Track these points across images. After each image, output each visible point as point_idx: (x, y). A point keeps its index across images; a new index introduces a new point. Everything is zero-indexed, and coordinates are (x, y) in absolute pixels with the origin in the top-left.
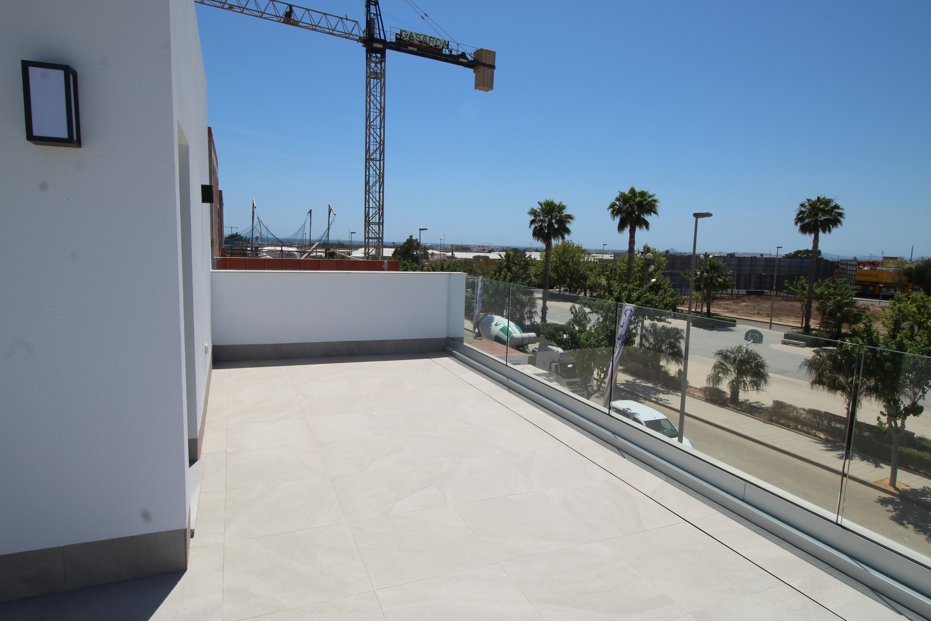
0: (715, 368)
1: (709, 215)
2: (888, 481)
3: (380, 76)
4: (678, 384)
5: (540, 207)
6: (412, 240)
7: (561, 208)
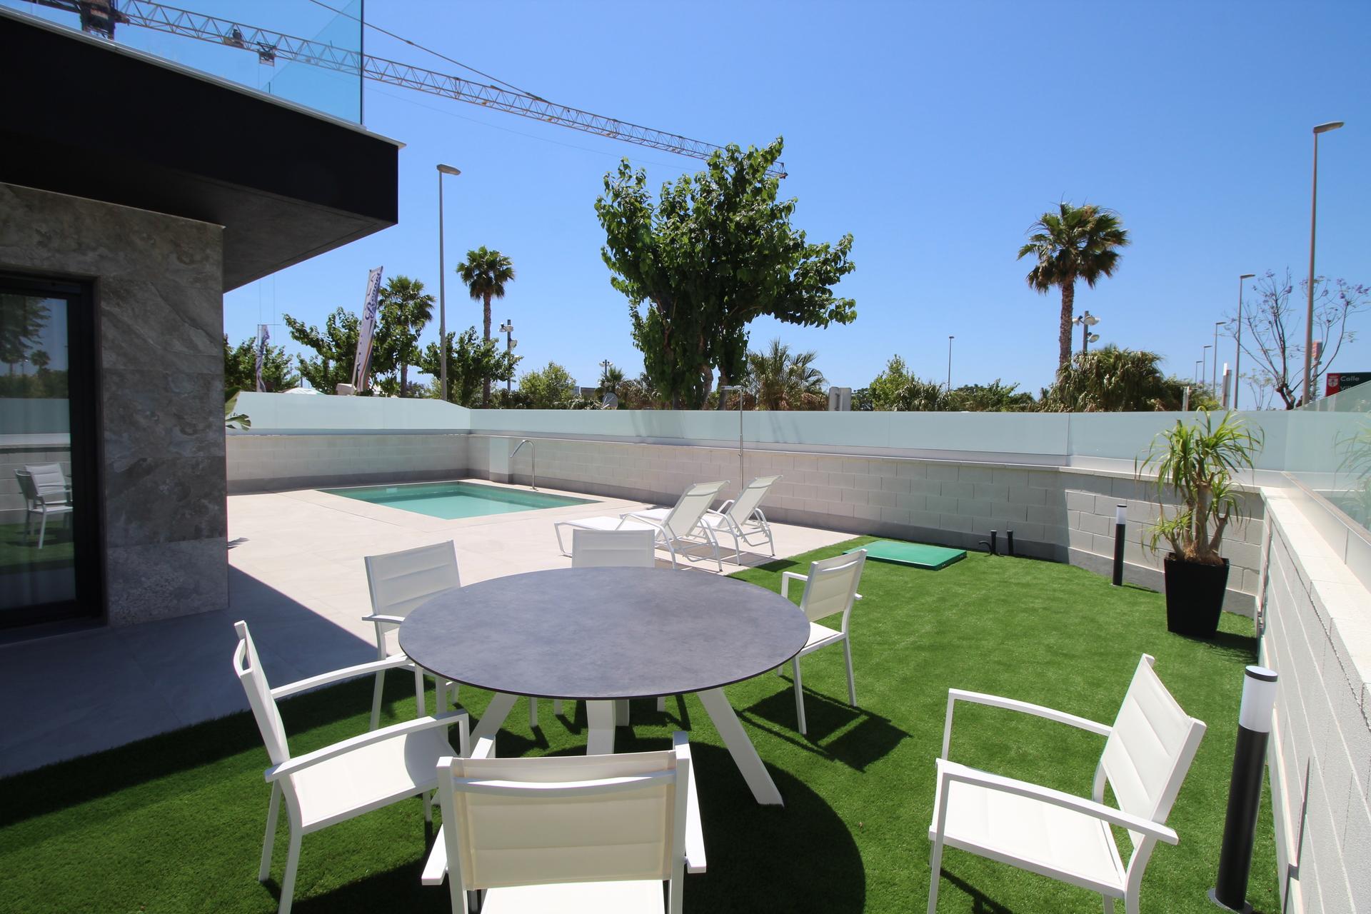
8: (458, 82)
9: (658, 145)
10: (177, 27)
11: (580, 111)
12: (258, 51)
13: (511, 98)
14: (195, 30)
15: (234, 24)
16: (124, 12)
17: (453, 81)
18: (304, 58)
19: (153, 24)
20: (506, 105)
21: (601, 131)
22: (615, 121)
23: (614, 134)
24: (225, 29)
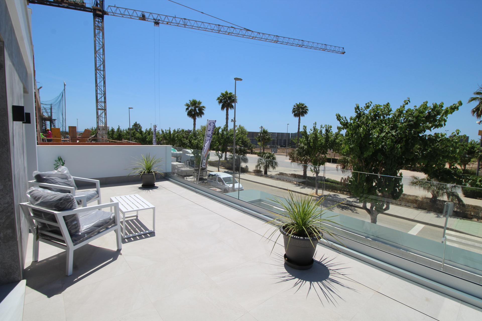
0: (258, 162)
1: (241, 80)
2: (315, 193)
3: (102, 29)
4: (245, 171)
5: (190, 102)
6: (137, 124)
7: (200, 103)
8: (219, 26)
9: (294, 44)
10: (124, 15)
11: (264, 34)
12: (154, 22)
13: (238, 31)
14: (130, 15)
15: (143, 12)
16: (107, 11)
17: (218, 26)
18: (166, 22)
19: (116, 15)
20: (236, 34)
21: (271, 41)
22: (277, 36)
23: (277, 42)
24: (140, 14)
